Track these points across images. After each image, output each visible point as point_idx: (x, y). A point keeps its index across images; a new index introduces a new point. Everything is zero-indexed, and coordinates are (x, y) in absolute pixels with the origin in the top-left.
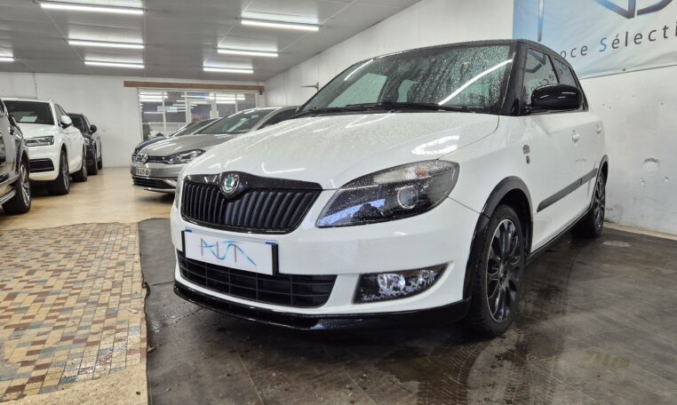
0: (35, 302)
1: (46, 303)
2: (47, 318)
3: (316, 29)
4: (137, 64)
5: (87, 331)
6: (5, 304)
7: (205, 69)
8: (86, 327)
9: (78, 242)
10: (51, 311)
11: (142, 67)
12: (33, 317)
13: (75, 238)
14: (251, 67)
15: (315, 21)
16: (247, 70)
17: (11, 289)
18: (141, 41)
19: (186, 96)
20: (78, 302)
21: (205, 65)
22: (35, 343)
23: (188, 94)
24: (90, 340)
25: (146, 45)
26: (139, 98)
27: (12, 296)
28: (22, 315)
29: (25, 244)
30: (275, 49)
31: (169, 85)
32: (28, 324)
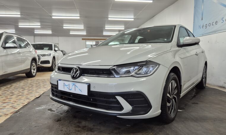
0: (16, 97)
1: (18, 98)
2: (13, 101)
3: (133, 20)
5: (19, 105)
6: (9, 97)
7: (104, 34)
8: (19, 104)
10: (16, 100)
11: (86, 34)
12: (10, 101)
15: (133, 17)
20: (25, 98)
24: (16, 107)
25: (84, 27)
26: (86, 43)
28: (9, 100)
30: (124, 27)
31: (95, 39)
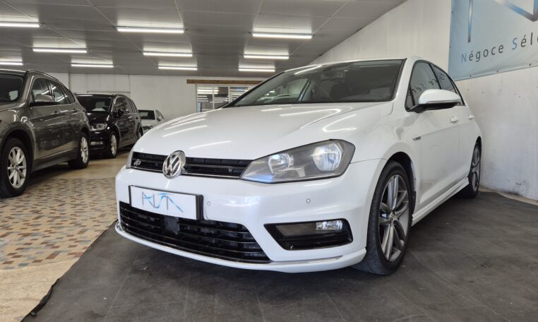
3: (310, 37)
4: (193, 67)
7: (240, 70)
11: (196, 69)
14: (274, 67)
15: (309, 31)
16: (271, 69)
17: (42, 213)
18: (190, 51)
19: (229, 89)
20: (71, 223)
21: (240, 66)
22: (26, 244)
25: (194, 54)
26: (197, 92)
27: (38, 218)
28: (34, 228)
29: (75, 188)
30: (287, 54)
31: (218, 82)
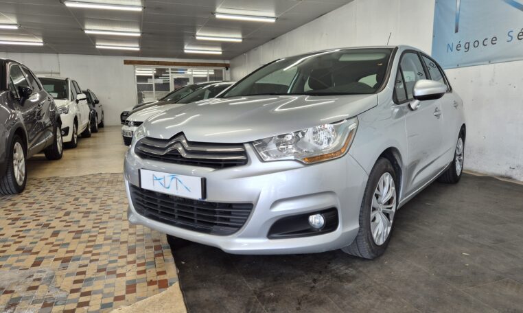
0: (74, 238)
3: (273, 21)
4: (135, 47)
5: (115, 265)
6: (51, 240)
7: (186, 51)
9: (98, 188)
10: (87, 247)
11: (138, 49)
12: (73, 251)
13: (96, 186)
14: (220, 49)
15: (272, 14)
16: (217, 51)
17: (54, 227)
18: (138, 30)
19: (170, 71)
20: (105, 239)
21: (185, 47)
22: (78, 274)
23: (172, 70)
25: (142, 33)
26: (135, 72)
27: (56, 234)
29: (60, 189)
30: (240, 36)
31: (158, 63)
32: (71, 257)
